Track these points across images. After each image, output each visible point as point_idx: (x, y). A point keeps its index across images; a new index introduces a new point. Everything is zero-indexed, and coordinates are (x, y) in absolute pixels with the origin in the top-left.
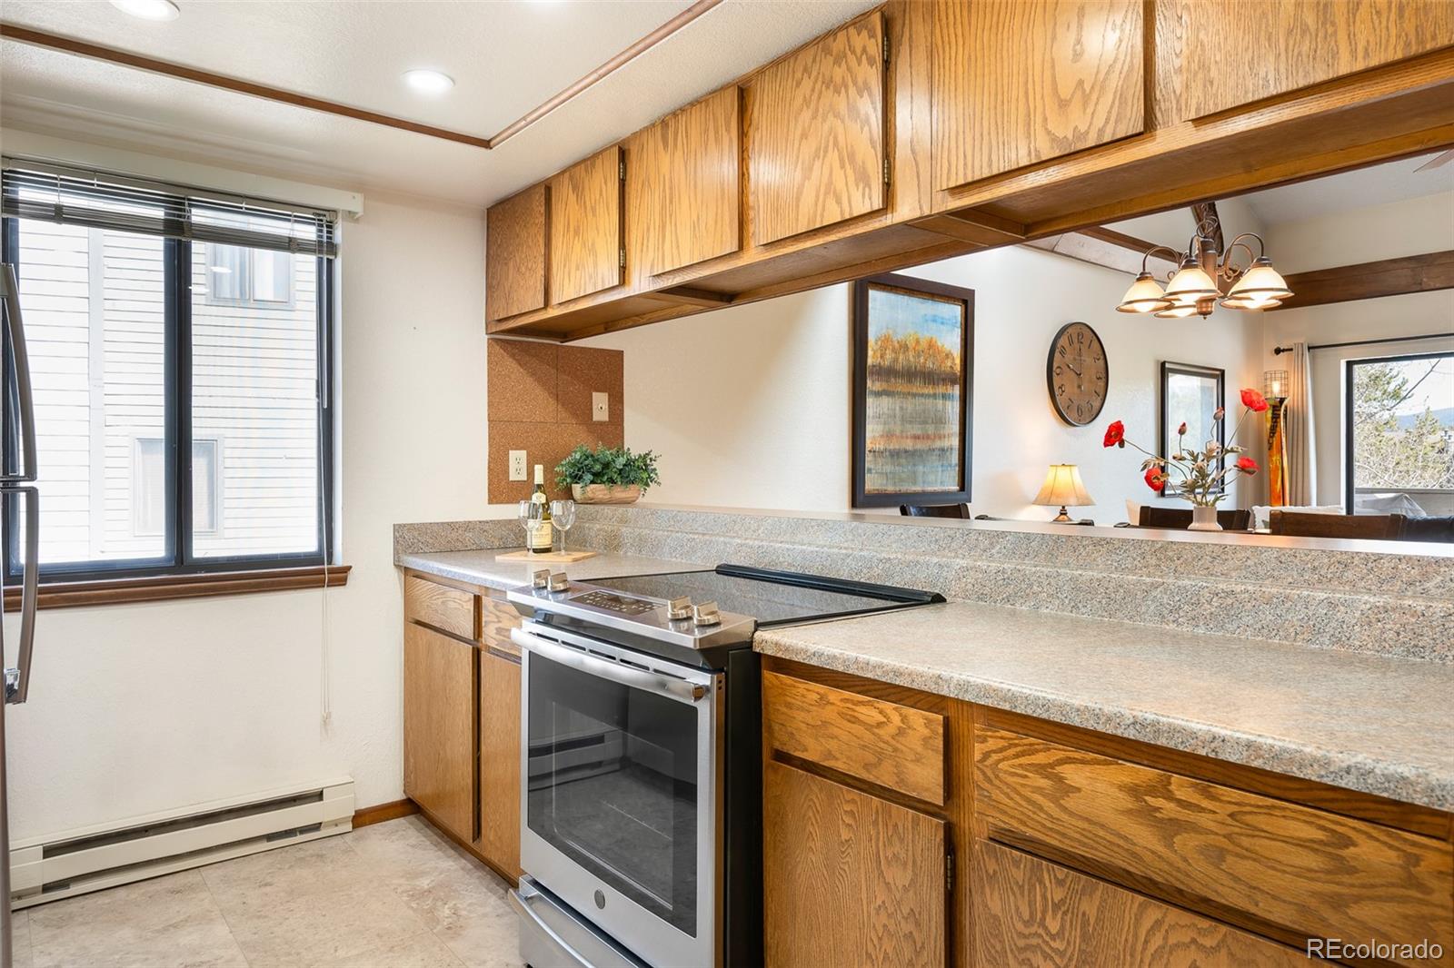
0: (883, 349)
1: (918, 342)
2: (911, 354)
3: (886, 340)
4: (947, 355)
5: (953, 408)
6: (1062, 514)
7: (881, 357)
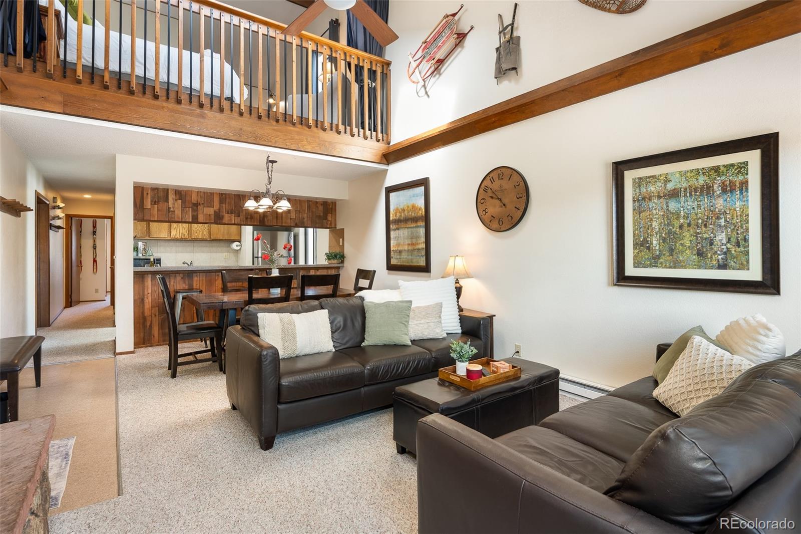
0: (396, 213)
1: (408, 207)
2: (406, 212)
3: (397, 210)
4: (420, 209)
5: (422, 231)
6: (456, 283)
7: (396, 216)
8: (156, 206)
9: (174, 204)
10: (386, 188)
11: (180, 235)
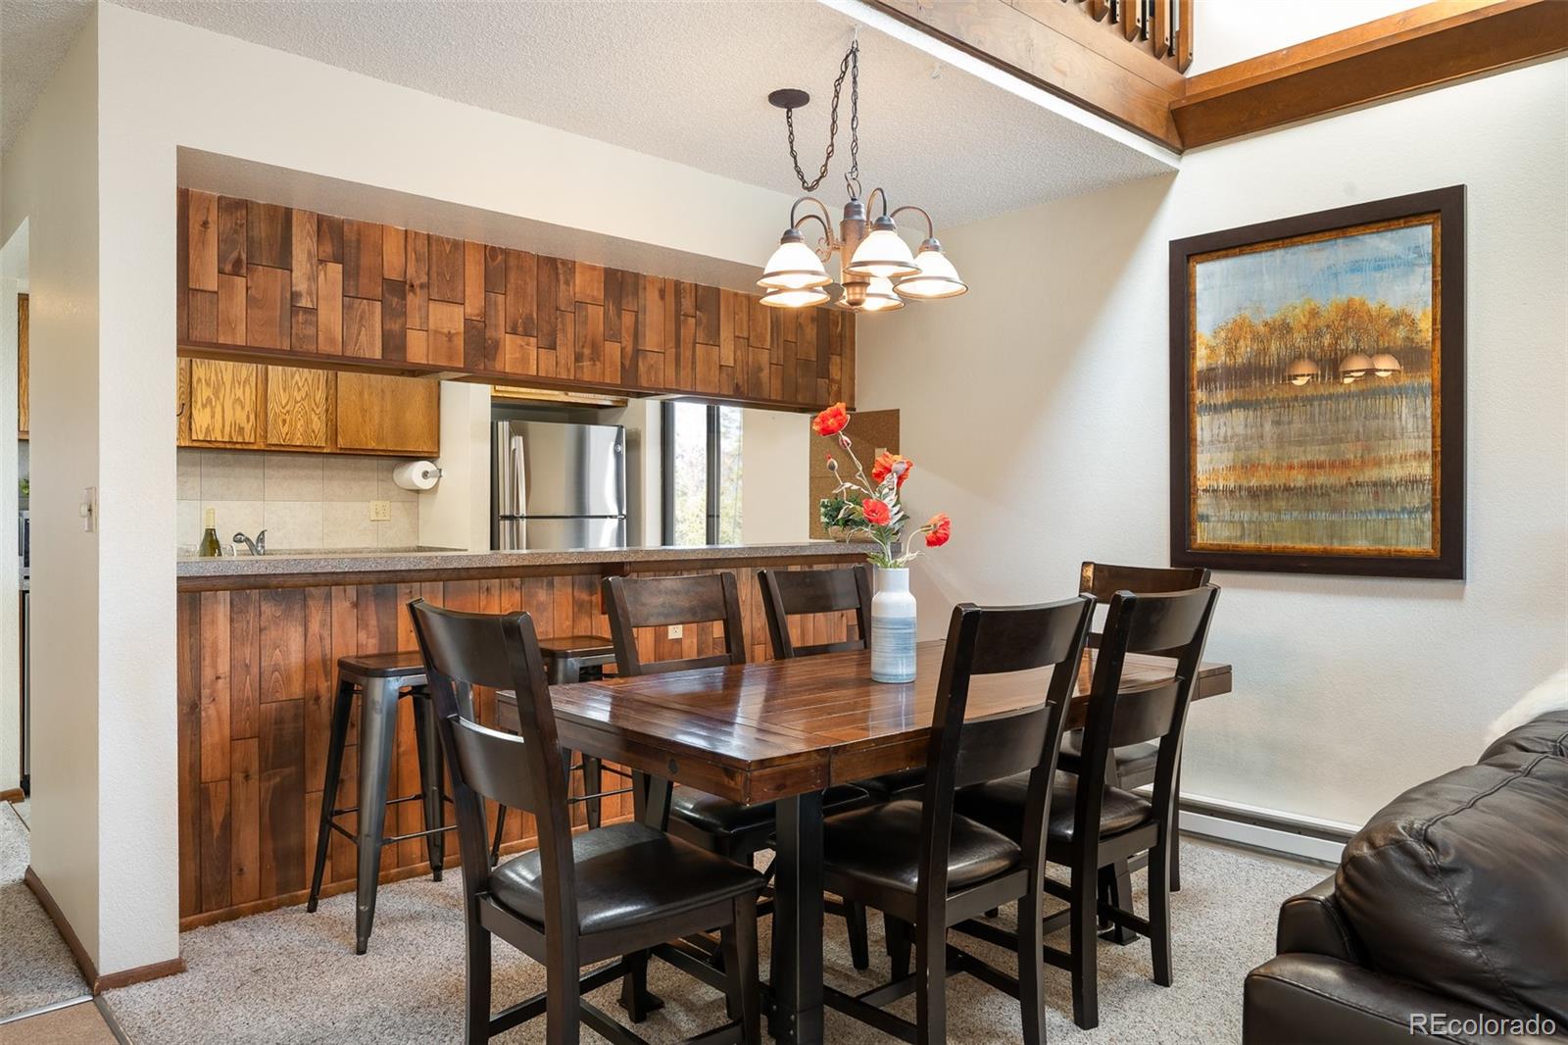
0: (1232, 343)
1: (1314, 315)
7: (1230, 353)
8: (240, 282)
9: (313, 278)
10: (1175, 246)
11: (227, 429)
